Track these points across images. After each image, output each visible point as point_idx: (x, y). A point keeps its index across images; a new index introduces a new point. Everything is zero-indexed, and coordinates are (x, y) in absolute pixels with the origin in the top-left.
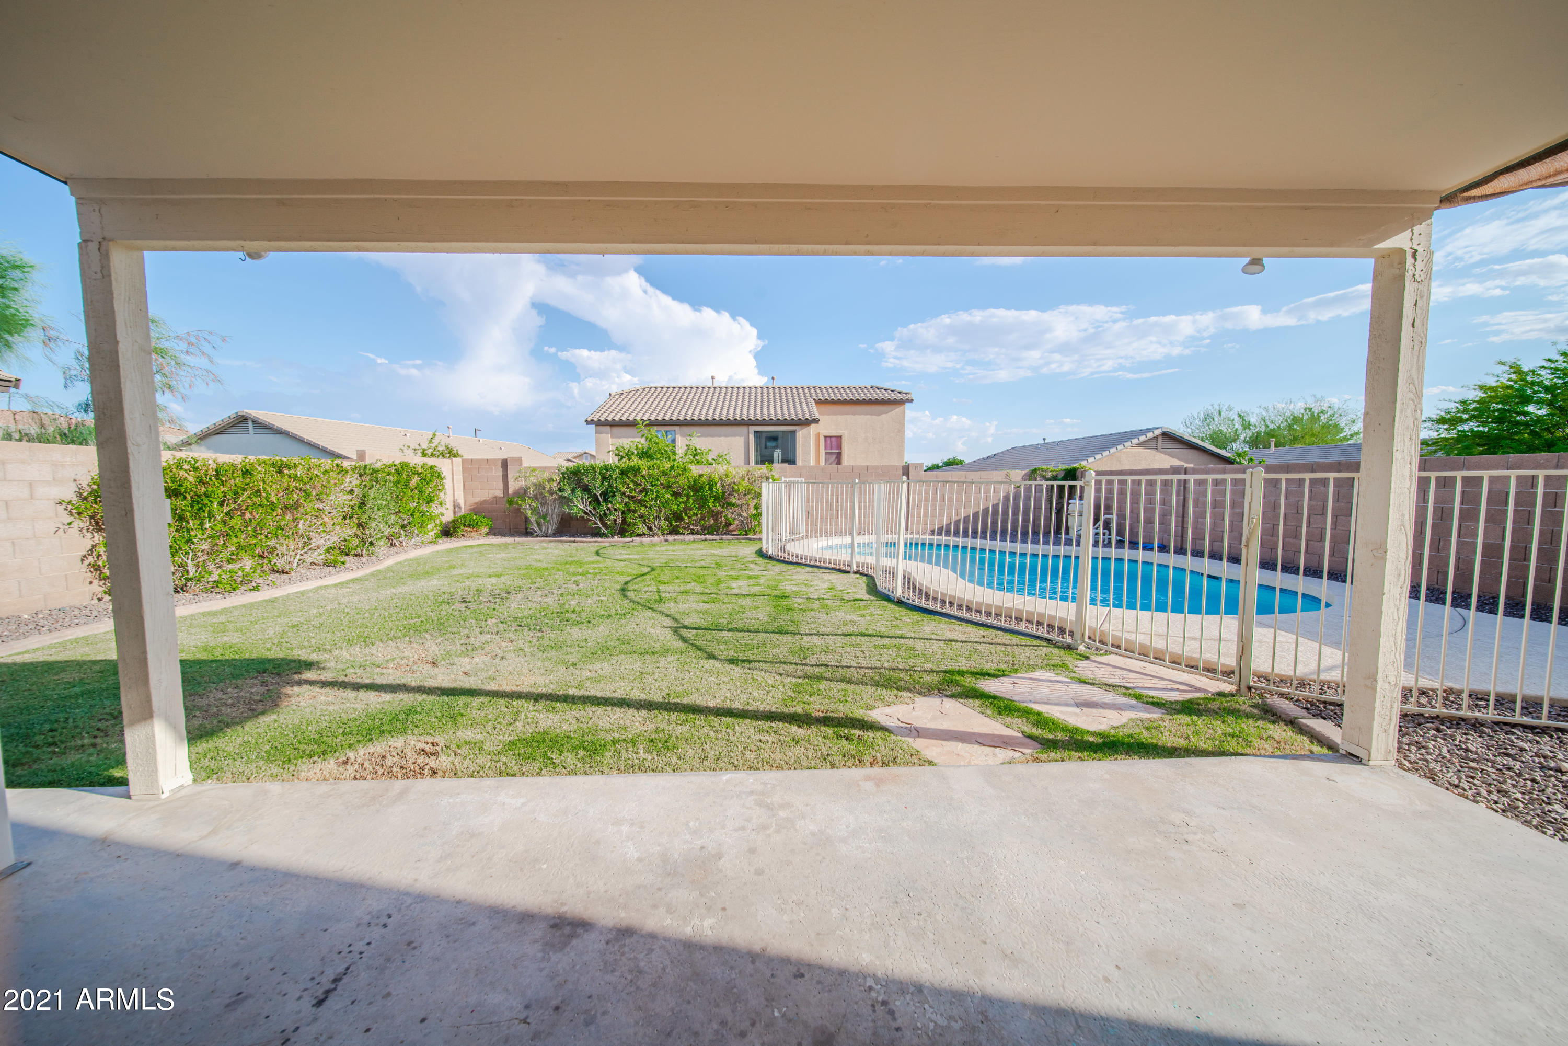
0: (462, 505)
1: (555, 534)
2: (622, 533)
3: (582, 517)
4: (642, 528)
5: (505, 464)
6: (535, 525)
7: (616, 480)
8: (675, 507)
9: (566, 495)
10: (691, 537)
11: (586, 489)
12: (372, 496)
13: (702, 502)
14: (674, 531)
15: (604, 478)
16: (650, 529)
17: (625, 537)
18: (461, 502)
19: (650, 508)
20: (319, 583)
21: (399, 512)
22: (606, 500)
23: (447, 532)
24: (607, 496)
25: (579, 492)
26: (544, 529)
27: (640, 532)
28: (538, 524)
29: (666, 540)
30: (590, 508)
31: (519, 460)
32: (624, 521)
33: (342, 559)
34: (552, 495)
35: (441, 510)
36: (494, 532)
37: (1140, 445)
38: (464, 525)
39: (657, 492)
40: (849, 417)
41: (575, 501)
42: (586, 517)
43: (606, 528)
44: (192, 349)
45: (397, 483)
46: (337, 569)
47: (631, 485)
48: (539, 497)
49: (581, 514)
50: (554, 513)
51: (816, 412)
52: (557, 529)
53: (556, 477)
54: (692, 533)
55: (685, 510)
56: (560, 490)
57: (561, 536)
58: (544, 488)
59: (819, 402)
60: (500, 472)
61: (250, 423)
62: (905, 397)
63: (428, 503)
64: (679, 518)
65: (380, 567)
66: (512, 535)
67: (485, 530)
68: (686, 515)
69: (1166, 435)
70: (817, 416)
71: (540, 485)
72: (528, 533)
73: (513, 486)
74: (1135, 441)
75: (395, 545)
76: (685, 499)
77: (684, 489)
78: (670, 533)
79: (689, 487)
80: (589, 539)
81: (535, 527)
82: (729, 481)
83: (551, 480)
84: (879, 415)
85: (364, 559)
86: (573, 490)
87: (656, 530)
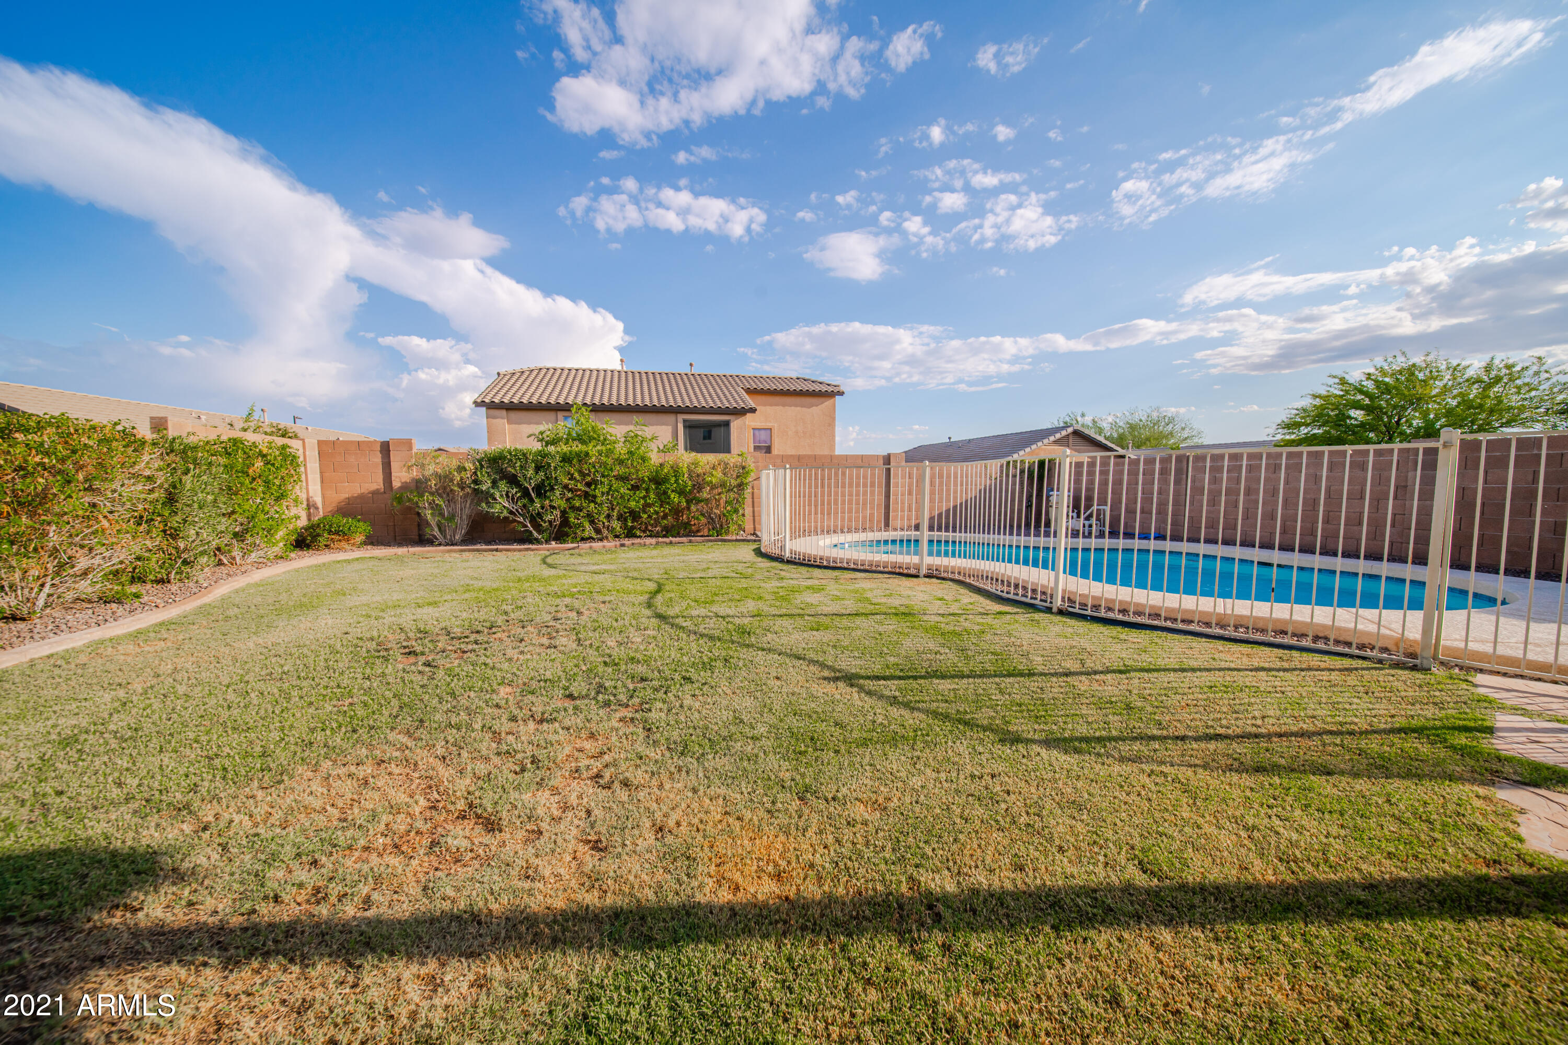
0: (320, 505)
1: (465, 541)
2: (562, 537)
3: (506, 518)
4: (589, 531)
5: (385, 448)
6: (436, 529)
7: (555, 469)
8: (633, 504)
9: (484, 488)
10: (653, 541)
11: (513, 480)
12: (188, 486)
13: (663, 497)
14: (630, 534)
15: (538, 469)
16: (598, 531)
17: (565, 542)
18: (318, 500)
19: (601, 504)
20: (96, 634)
21: (233, 512)
22: (539, 495)
23: (303, 542)
24: (540, 490)
25: (503, 485)
26: (449, 533)
27: (586, 534)
28: (439, 526)
29: (622, 545)
30: (518, 506)
31: (408, 444)
32: (565, 522)
33: (134, 589)
34: (463, 488)
35: (294, 511)
36: (373, 540)
37: (1056, 442)
38: (330, 532)
40: (779, 408)
41: (497, 496)
42: (511, 517)
43: (539, 532)
45: (228, 468)
46: (127, 607)
47: (576, 475)
48: (445, 490)
49: (505, 513)
50: (464, 512)
51: (750, 402)
52: (467, 533)
53: (469, 466)
54: (650, 536)
55: (644, 507)
56: (476, 482)
57: (475, 544)
58: (452, 480)
59: (749, 391)
60: (378, 459)
62: (836, 389)
63: (277, 499)
64: (634, 515)
65: (207, 599)
66: (400, 544)
67: (359, 538)
68: (645, 513)
69: (1076, 433)
70: (753, 406)
71: (446, 477)
72: (423, 540)
73: (400, 476)
74: (1052, 438)
75: (223, 564)
76: (644, 493)
77: (644, 481)
78: (626, 536)
79: (650, 480)
80: (515, 546)
81: (436, 532)
82: (699, 470)
83: (461, 469)
84: (810, 407)
85: (174, 588)
86: (494, 483)
87: (605, 532)
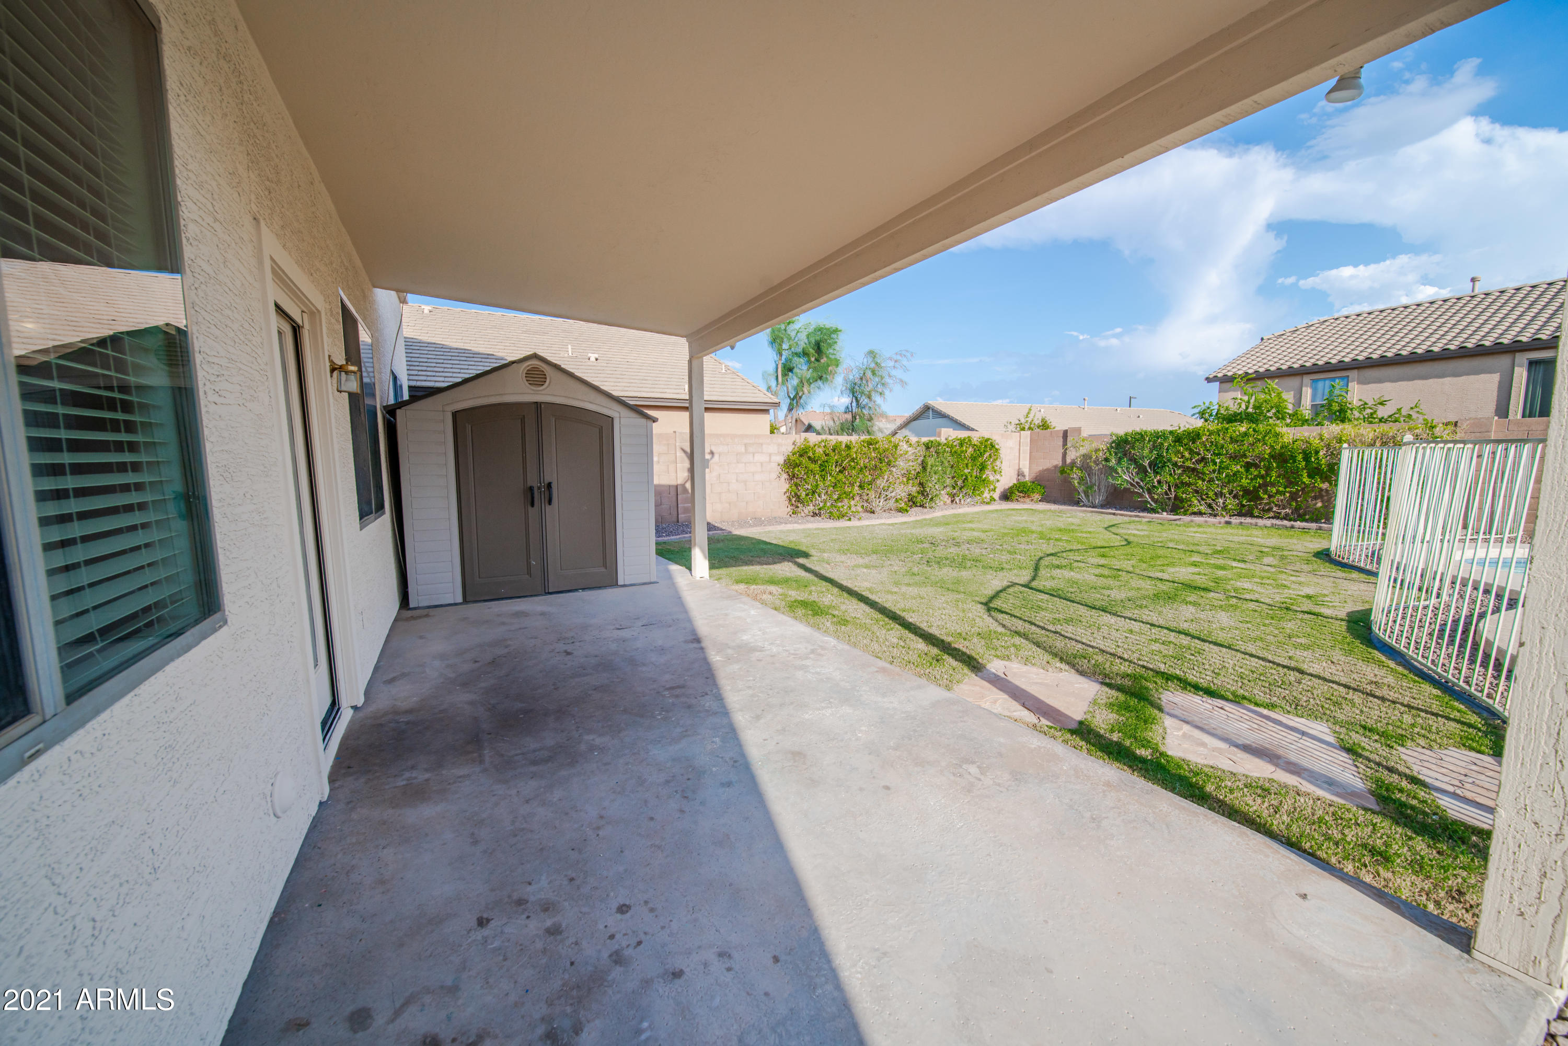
0: (1027, 474)
1: (1102, 506)
2: (1174, 510)
3: (1129, 489)
4: (1200, 506)
5: (1066, 434)
6: (1083, 495)
7: (1167, 449)
8: (1247, 482)
9: (1111, 465)
10: (1273, 522)
11: (1133, 460)
12: (930, 463)
13: (1291, 478)
14: (1246, 512)
15: (1154, 446)
16: (1210, 507)
17: (1178, 514)
18: (1026, 471)
19: (1210, 482)
22: (1155, 471)
23: (1006, 496)
24: (1156, 466)
25: (1125, 462)
26: (1092, 499)
27: (1198, 510)
28: (1086, 494)
29: (1228, 523)
30: (1137, 479)
31: (1079, 430)
32: (1177, 497)
33: (908, 508)
34: (1097, 465)
35: (996, 477)
36: (1045, 499)
38: (1020, 491)
39: (1222, 462)
41: (1119, 470)
42: (1132, 489)
43: (1156, 503)
44: (897, 365)
45: (953, 453)
47: (1187, 455)
48: (1086, 467)
49: (1128, 485)
50: (1101, 484)
52: (1104, 500)
53: (1104, 447)
54: (1274, 517)
55: (1265, 485)
56: (1107, 460)
57: (1110, 509)
58: (1093, 458)
60: (1061, 442)
61: (931, 411)
63: (981, 470)
64: (1253, 495)
65: (927, 517)
66: (1063, 503)
67: (1038, 497)
68: (1265, 492)
71: (1088, 455)
72: (1077, 503)
73: (1072, 456)
75: (955, 502)
76: (1264, 472)
77: (1264, 460)
78: (1240, 514)
79: (1272, 457)
80: (1140, 514)
81: (1083, 497)
83: (1100, 449)
85: (925, 510)
86: (1119, 461)
87: (1218, 509)
